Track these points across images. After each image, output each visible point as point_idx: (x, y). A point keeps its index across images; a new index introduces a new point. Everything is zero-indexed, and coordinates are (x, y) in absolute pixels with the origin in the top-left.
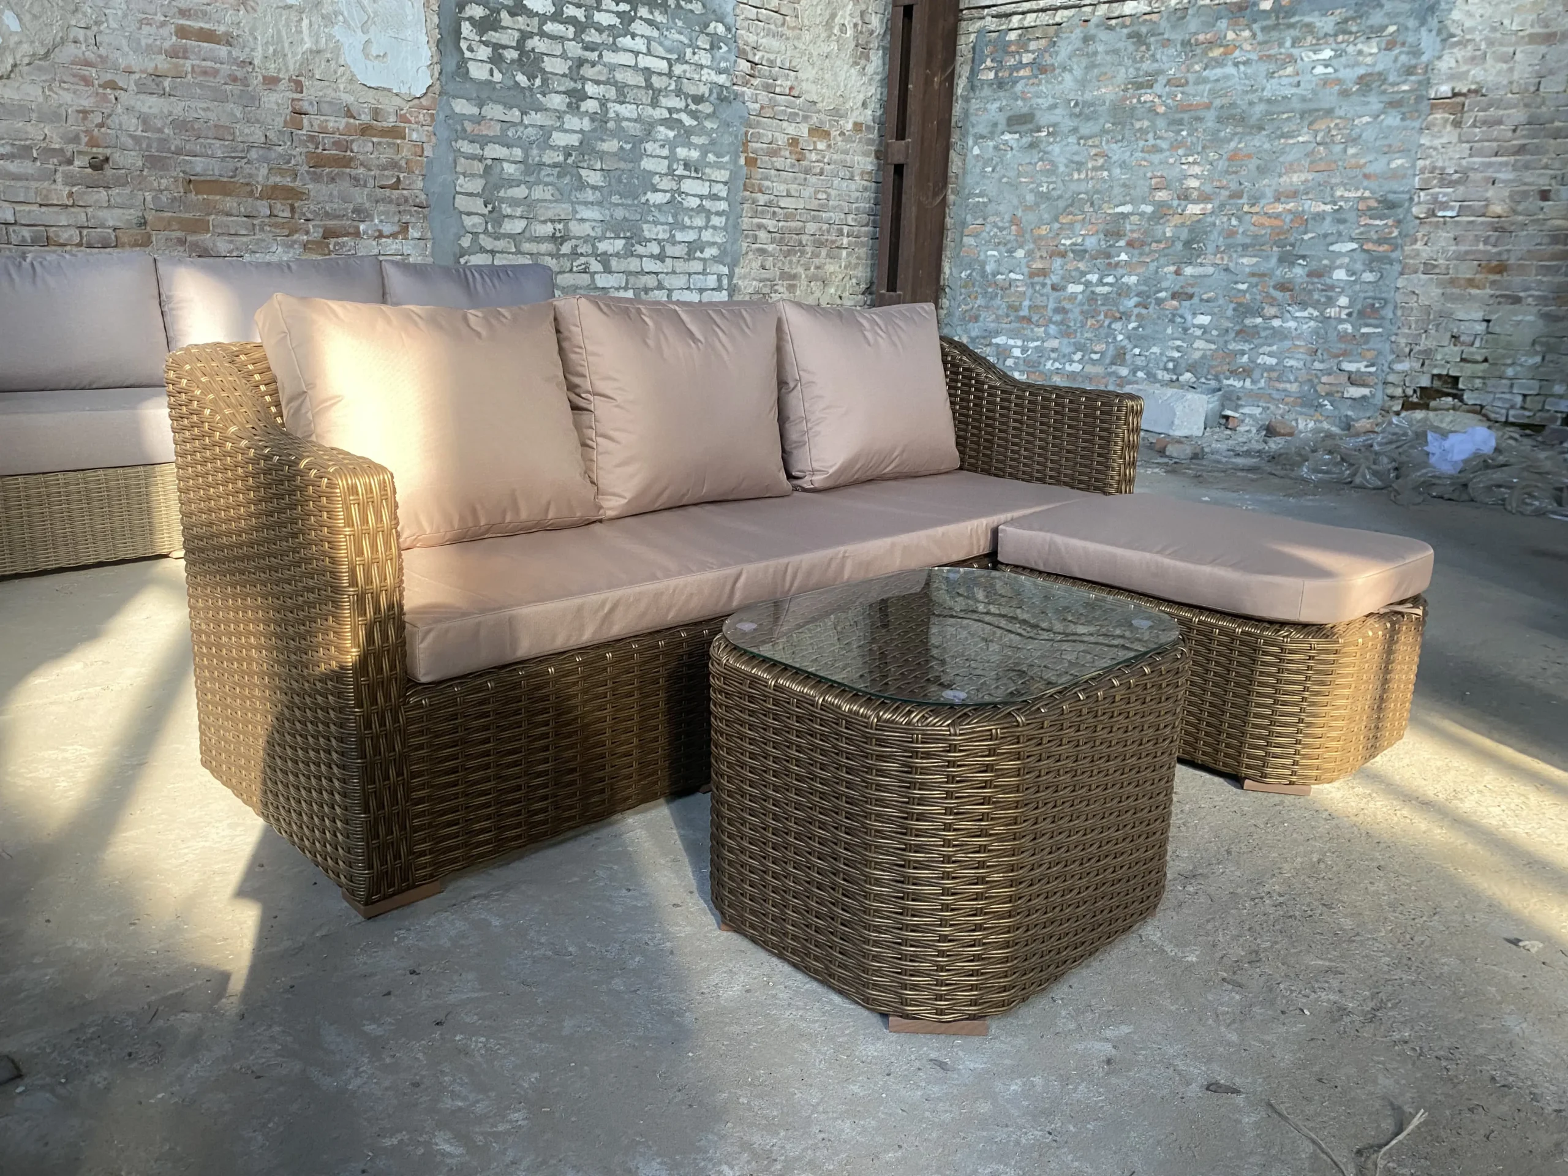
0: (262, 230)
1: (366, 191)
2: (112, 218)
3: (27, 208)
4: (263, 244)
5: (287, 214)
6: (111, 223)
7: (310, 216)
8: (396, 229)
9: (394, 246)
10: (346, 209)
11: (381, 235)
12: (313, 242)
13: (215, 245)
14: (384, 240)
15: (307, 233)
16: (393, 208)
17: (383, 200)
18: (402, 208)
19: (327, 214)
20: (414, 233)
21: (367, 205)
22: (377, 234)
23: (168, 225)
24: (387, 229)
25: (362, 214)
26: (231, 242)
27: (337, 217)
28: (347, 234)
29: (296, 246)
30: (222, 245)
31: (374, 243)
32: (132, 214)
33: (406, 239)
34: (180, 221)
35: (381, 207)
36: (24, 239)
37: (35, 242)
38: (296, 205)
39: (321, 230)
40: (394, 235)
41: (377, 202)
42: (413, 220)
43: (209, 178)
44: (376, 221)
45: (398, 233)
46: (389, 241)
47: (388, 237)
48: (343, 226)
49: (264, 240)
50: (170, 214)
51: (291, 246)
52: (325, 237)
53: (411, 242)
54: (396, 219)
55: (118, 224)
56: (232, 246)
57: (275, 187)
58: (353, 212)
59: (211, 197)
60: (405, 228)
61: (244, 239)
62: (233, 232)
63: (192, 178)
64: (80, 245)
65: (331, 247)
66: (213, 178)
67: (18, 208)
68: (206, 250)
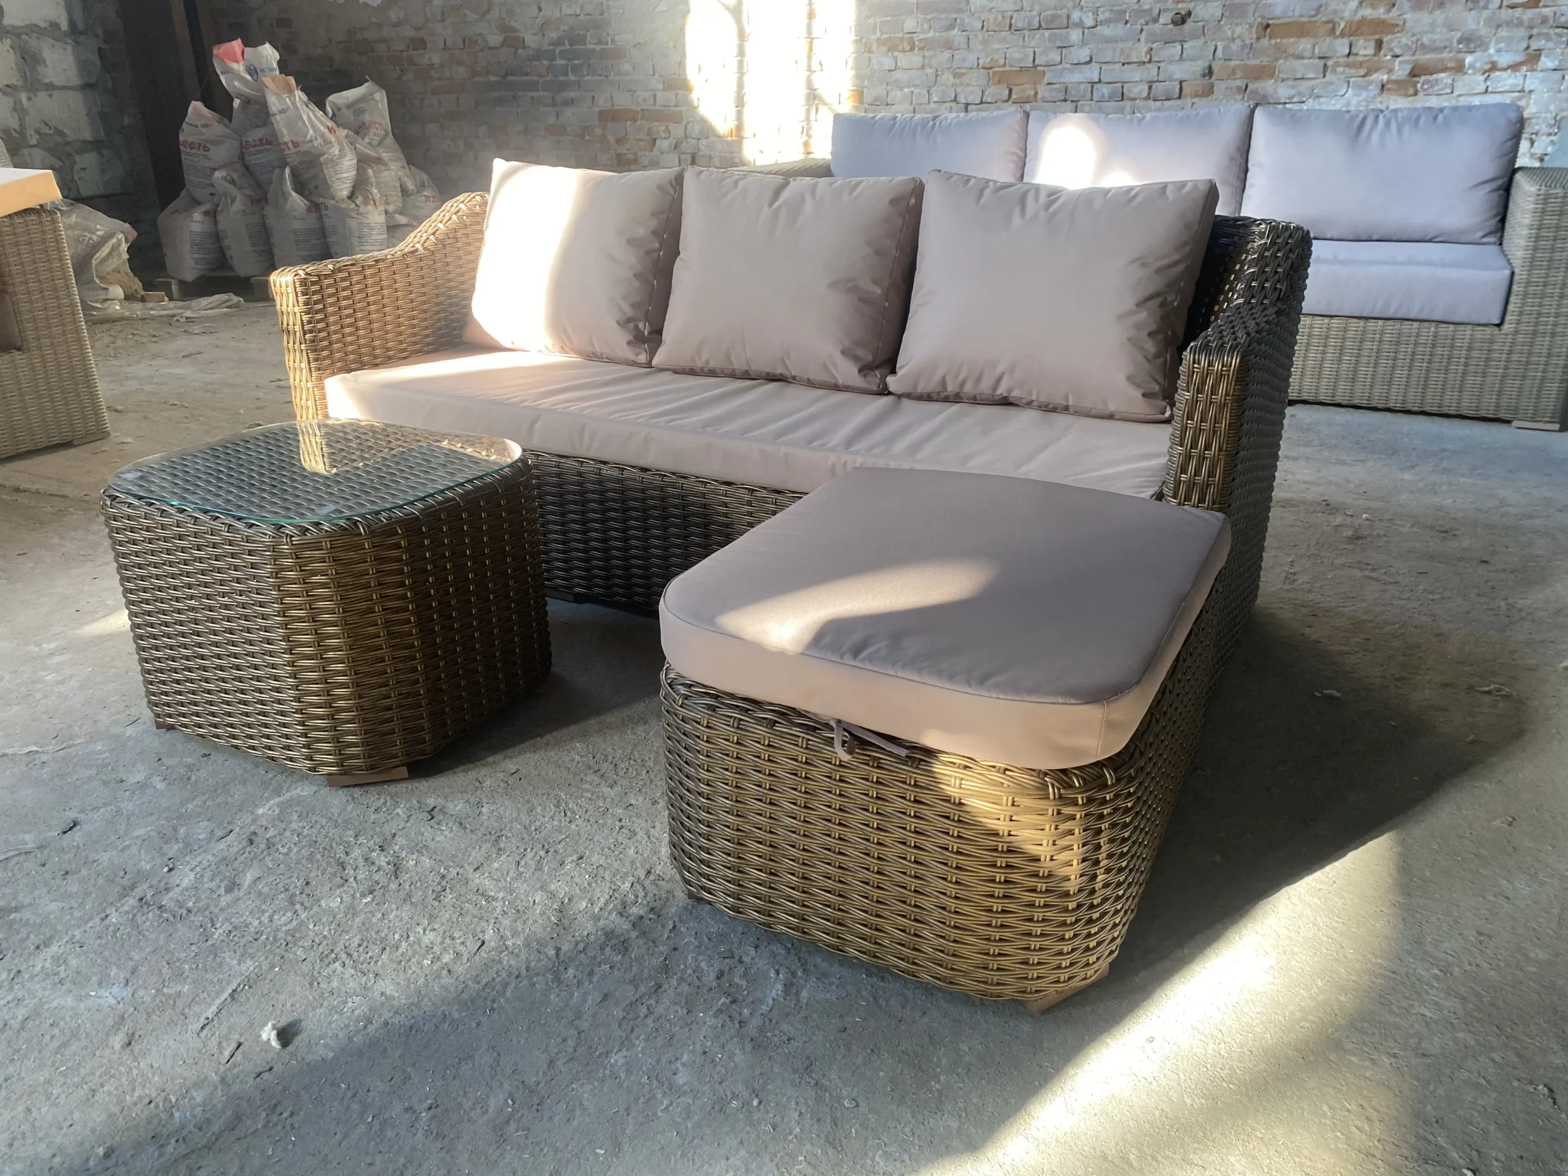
0: (1334, 71)
1: (1486, 13)
2: (1179, 71)
3: (1111, 67)
4: (1331, 88)
5: (1370, 51)
6: (1178, 76)
7: (1398, 51)
8: (1519, 58)
9: (1511, 81)
10: (1449, 40)
11: (1494, 67)
12: (1396, 82)
13: (1276, 92)
14: (1498, 73)
15: (1390, 71)
16: (1522, 32)
17: (1509, 23)
18: (1535, 31)
19: (1423, 45)
20: (1546, 62)
21: (1483, 32)
22: (1487, 67)
23: (1232, 74)
24: (1504, 60)
25: (1471, 42)
26: (1293, 87)
27: (1435, 50)
28: (1444, 70)
29: (1371, 88)
30: (1283, 91)
31: (1482, 78)
32: (1200, 65)
33: (1533, 70)
34: (1245, 68)
35: (1503, 32)
36: (1103, 96)
37: (1111, 98)
38: (1385, 39)
39: (1408, 68)
40: (1514, 67)
41: (1498, 26)
42: (1550, 45)
43: (1287, 20)
44: (1492, 51)
45: (1521, 64)
46: (1504, 74)
47: (1505, 69)
48: (1442, 60)
49: (1332, 83)
50: (1237, 62)
51: (1365, 88)
52: (1414, 74)
53: (1542, 74)
54: (1524, 45)
55: (1185, 76)
56: (1293, 92)
57: (1363, 21)
58: (1460, 42)
59: (1284, 41)
60: (1533, 58)
61: (1311, 83)
62: (1299, 76)
63: (1270, 22)
64: (1148, 98)
65: (1419, 85)
66: (1292, 20)
67: (1104, 67)
68: (1265, 97)
